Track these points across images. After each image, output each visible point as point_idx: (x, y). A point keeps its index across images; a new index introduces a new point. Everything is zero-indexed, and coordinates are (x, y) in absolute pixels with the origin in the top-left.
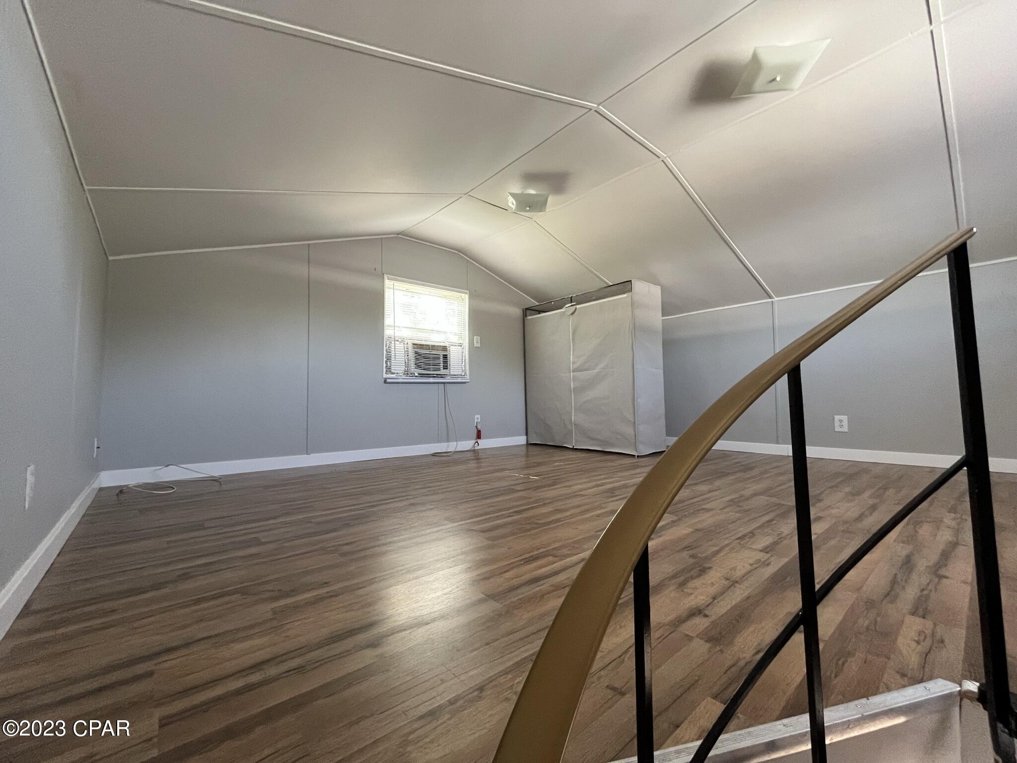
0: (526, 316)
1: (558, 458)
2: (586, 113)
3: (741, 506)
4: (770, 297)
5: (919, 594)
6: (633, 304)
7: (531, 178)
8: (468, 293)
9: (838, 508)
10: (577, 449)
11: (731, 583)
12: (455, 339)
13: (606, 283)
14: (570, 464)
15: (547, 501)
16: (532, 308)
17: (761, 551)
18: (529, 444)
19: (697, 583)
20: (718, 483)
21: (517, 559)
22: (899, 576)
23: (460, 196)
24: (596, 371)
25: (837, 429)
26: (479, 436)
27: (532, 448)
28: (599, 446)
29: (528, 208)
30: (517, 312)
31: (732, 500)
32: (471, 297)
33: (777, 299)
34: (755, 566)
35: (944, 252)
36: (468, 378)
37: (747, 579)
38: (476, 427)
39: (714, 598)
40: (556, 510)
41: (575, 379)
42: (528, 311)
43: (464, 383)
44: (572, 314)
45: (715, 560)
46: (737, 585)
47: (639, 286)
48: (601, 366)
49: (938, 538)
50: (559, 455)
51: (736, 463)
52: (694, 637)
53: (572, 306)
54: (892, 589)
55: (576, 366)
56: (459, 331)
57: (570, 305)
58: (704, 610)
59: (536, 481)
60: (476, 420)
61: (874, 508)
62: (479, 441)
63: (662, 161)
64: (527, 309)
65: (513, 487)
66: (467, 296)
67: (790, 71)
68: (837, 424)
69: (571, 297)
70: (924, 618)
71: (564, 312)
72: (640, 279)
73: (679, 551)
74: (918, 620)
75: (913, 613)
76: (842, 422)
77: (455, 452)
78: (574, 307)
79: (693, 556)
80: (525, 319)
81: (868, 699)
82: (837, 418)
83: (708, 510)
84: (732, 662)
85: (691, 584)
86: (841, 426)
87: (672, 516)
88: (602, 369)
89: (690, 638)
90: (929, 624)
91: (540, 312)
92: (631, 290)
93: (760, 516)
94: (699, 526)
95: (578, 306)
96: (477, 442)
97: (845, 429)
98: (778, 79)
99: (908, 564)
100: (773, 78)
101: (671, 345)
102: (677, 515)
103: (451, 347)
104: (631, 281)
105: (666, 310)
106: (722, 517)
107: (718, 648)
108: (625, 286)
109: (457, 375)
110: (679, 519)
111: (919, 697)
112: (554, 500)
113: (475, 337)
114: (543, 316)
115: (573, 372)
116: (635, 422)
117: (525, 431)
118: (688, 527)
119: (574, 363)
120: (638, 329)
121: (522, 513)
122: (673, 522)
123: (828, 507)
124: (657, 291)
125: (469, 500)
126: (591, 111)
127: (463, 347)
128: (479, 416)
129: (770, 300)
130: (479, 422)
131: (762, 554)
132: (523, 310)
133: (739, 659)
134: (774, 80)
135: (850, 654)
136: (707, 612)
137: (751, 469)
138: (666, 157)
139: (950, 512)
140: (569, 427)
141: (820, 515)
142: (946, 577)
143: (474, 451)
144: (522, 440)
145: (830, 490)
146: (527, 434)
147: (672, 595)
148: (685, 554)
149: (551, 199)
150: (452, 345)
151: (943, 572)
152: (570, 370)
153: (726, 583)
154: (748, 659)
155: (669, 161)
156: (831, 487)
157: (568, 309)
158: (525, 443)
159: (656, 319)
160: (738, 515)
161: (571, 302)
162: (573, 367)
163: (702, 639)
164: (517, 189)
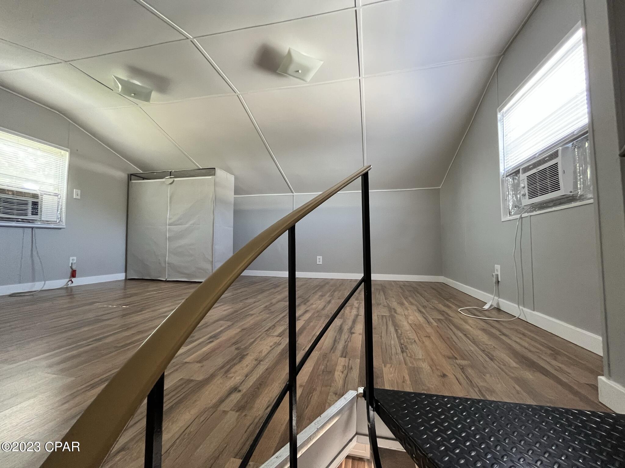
0: (131, 180)
1: (152, 289)
2: (183, 39)
3: (271, 310)
4: (292, 193)
5: (344, 344)
6: (215, 184)
7: (136, 71)
8: (69, 151)
9: (315, 304)
10: (168, 281)
11: (258, 362)
12: (51, 189)
13: (198, 167)
14: (161, 293)
15: (130, 326)
16: (137, 175)
17: (277, 336)
18: (127, 279)
19: (237, 367)
20: (260, 297)
21: (83, 387)
22: (337, 336)
23: (60, 61)
24: (187, 226)
25: (318, 263)
26: (73, 274)
27: (129, 282)
28: (186, 278)
29: (133, 95)
30: (122, 175)
31: (266, 307)
32: (72, 154)
33: (295, 194)
34: (273, 347)
35: (361, 174)
36: (64, 224)
37: (268, 357)
38: (71, 267)
39: (246, 376)
40: (138, 332)
41: (170, 230)
42: (131, 176)
43: (60, 229)
44: (171, 184)
45: (251, 348)
46: (261, 362)
47: (219, 172)
48: (191, 222)
49: (352, 313)
50: (153, 287)
51: (272, 283)
52: (228, 412)
53: (171, 178)
54: (334, 344)
55: (171, 221)
56: (56, 183)
57: (170, 177)
58: (239, 387)
59: (126, 308)
60: (71, 262)
61: (329, 302)
62: (73, 279)
63: (238, 96)
64: (131, 175)
65: (100, 318)
66: (67, 154)
67: (306, 70)
68: (318, 260)
69: (171, 172)
70: (345, 357)
71: (164, 182)
72: (222, 168)
73: (230, 346)
74: (343, 359)
75: (341, 356)
76: (320, 260)
77: (41, 291)
78: (173, 179)
79: (237, 349)
80: (130, 183)
81: (321, 417)
82: (318, 257)
83: (252, 315)
84: (250, 423)
85: (233, 370)
86: (319, 262)
87: (228, 322)
88: (191, 224)
89: (225, 412)
90: (347, 359)
91: (144, 179)
92: (214, 174)
93: (279, 315)
94: (245, 327)
95: (175, 179)
96: (71, 280)
97: (321, 263)
98: (300, 71)
99: (341, 329)
100: (297, 70)
101: (238, 213)
102: (232, 321)
103: (44, 196)
104: (215, 168)
105: (237, 191)
106: (260, 318)
107: (244, 414)
108: (211, 171)
109: (50, 221)
110: (233, 324)
111: (342, 405)
112: (137, 324)
113: (75, 190)
114: (147, 182)
115: (169, 225)
116: (212, 261)
117: (124, 270)
118: (238, 328)
119: (170, 219)
120: (217, 200)
121: (103, 340)
122: (229, 326)
123: (311, 304)
124: (232, 178)
125: (44, 336)
126: (188, 40)
127: (59, 197)
128: (75, 258)
129: (292, 194)
130: (75, 263)
131: (278, 338)
132: (128, 175)
133: (256, 417)
134: (298, 71)
135: (315, 390)
136: (240, 388)
137: (278, 286)
138: (240, 94)
139: (356, 300)
140: (163, 265)
141: (307, 309)
142: (354, 333)
143: (66, 288)
144: (121, 276)
145: (313, 295)
146: (126, 272)
147: (219, 382)
148: (233, 348)
149: (154, 95)
150: (45, 194)
151: (353, 331)
152: (167, 224)
153: (255, 363)
154: (261, 416)
155: (241, 96)
156: (314, 293)
157: (168, 180)
158: (124, 278)
159: (231, 195)
160: (268, 315)
161: (170, 176)
162: (169, 222)
163: (234, 410)
164: (123, 75)
